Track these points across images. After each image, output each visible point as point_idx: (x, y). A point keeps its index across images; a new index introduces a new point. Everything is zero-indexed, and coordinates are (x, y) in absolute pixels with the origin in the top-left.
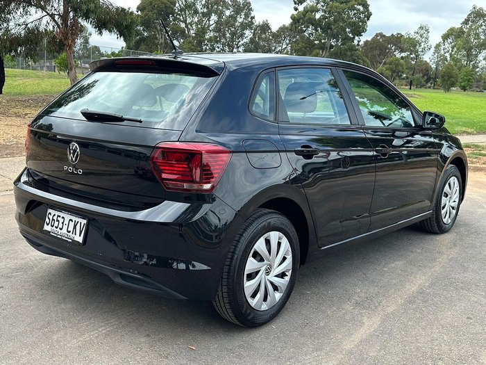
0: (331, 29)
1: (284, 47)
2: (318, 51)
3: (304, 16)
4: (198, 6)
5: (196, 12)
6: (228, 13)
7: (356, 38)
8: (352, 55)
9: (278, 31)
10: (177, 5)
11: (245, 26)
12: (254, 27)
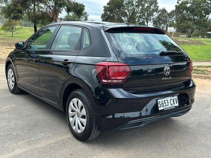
0: (194, 11)
1: (173, 20)
2: (187, 21)
3: (182, 5)
4: (134, 2)
5: (133, 5)
6: (146, 5)
7: (207, 16)
8: (204, 24)
9: (170, 13)
10: (125, 2)
11: (154, 11)
12: (158, 11)
